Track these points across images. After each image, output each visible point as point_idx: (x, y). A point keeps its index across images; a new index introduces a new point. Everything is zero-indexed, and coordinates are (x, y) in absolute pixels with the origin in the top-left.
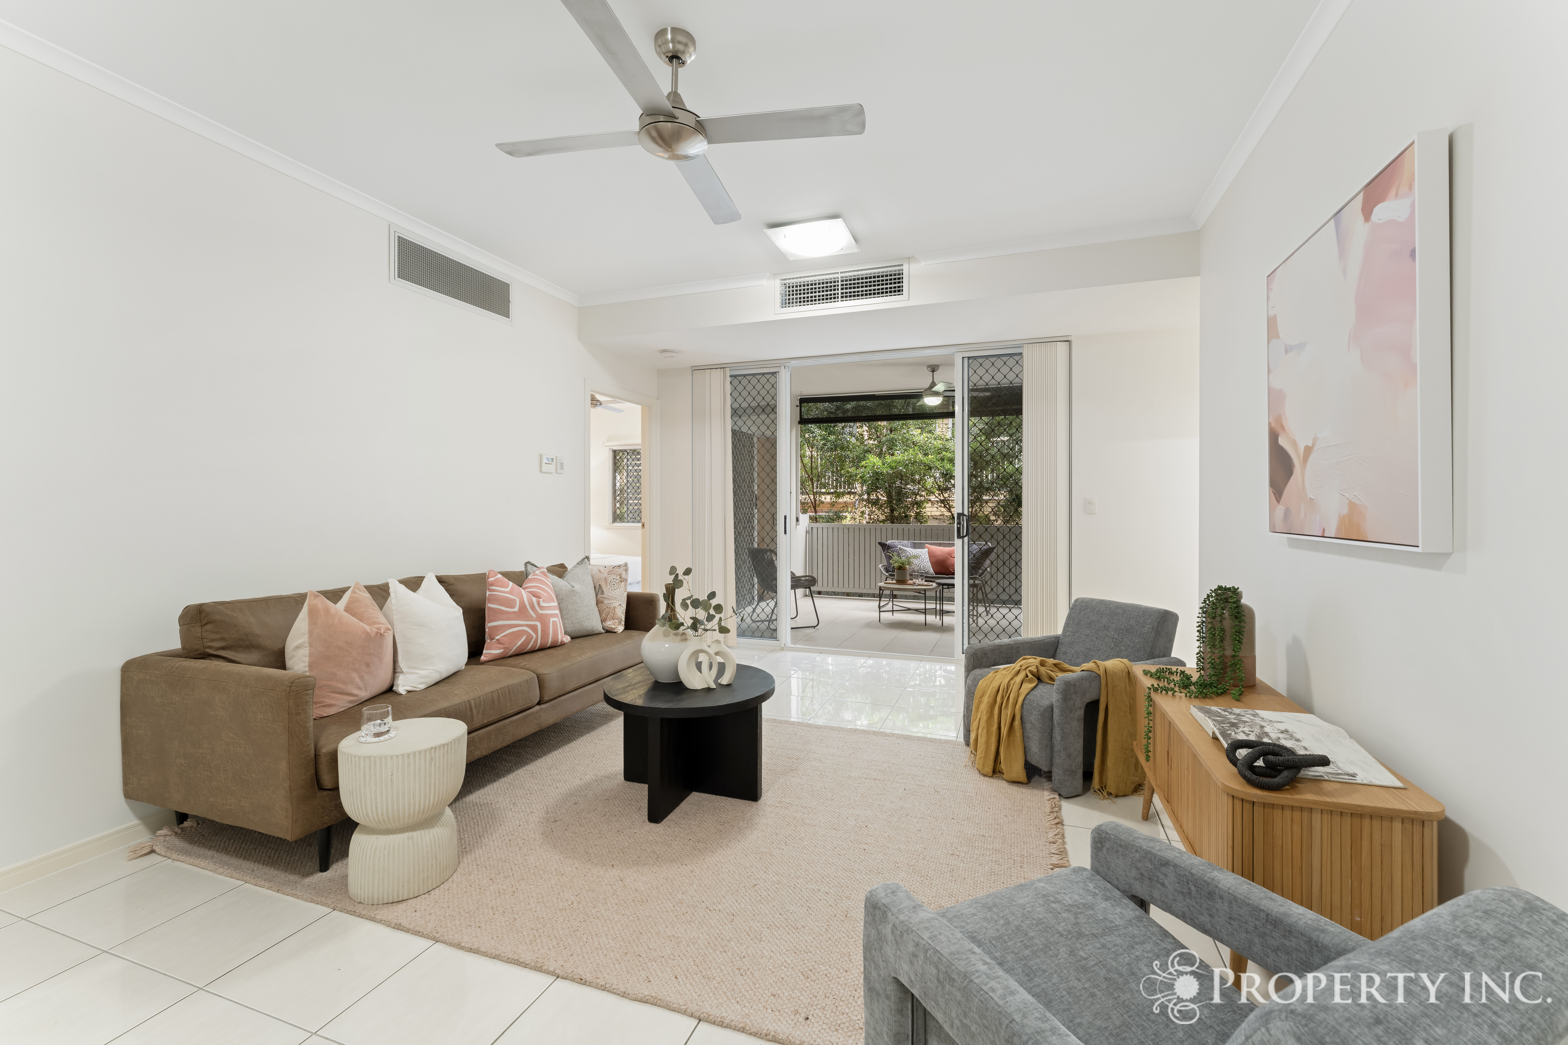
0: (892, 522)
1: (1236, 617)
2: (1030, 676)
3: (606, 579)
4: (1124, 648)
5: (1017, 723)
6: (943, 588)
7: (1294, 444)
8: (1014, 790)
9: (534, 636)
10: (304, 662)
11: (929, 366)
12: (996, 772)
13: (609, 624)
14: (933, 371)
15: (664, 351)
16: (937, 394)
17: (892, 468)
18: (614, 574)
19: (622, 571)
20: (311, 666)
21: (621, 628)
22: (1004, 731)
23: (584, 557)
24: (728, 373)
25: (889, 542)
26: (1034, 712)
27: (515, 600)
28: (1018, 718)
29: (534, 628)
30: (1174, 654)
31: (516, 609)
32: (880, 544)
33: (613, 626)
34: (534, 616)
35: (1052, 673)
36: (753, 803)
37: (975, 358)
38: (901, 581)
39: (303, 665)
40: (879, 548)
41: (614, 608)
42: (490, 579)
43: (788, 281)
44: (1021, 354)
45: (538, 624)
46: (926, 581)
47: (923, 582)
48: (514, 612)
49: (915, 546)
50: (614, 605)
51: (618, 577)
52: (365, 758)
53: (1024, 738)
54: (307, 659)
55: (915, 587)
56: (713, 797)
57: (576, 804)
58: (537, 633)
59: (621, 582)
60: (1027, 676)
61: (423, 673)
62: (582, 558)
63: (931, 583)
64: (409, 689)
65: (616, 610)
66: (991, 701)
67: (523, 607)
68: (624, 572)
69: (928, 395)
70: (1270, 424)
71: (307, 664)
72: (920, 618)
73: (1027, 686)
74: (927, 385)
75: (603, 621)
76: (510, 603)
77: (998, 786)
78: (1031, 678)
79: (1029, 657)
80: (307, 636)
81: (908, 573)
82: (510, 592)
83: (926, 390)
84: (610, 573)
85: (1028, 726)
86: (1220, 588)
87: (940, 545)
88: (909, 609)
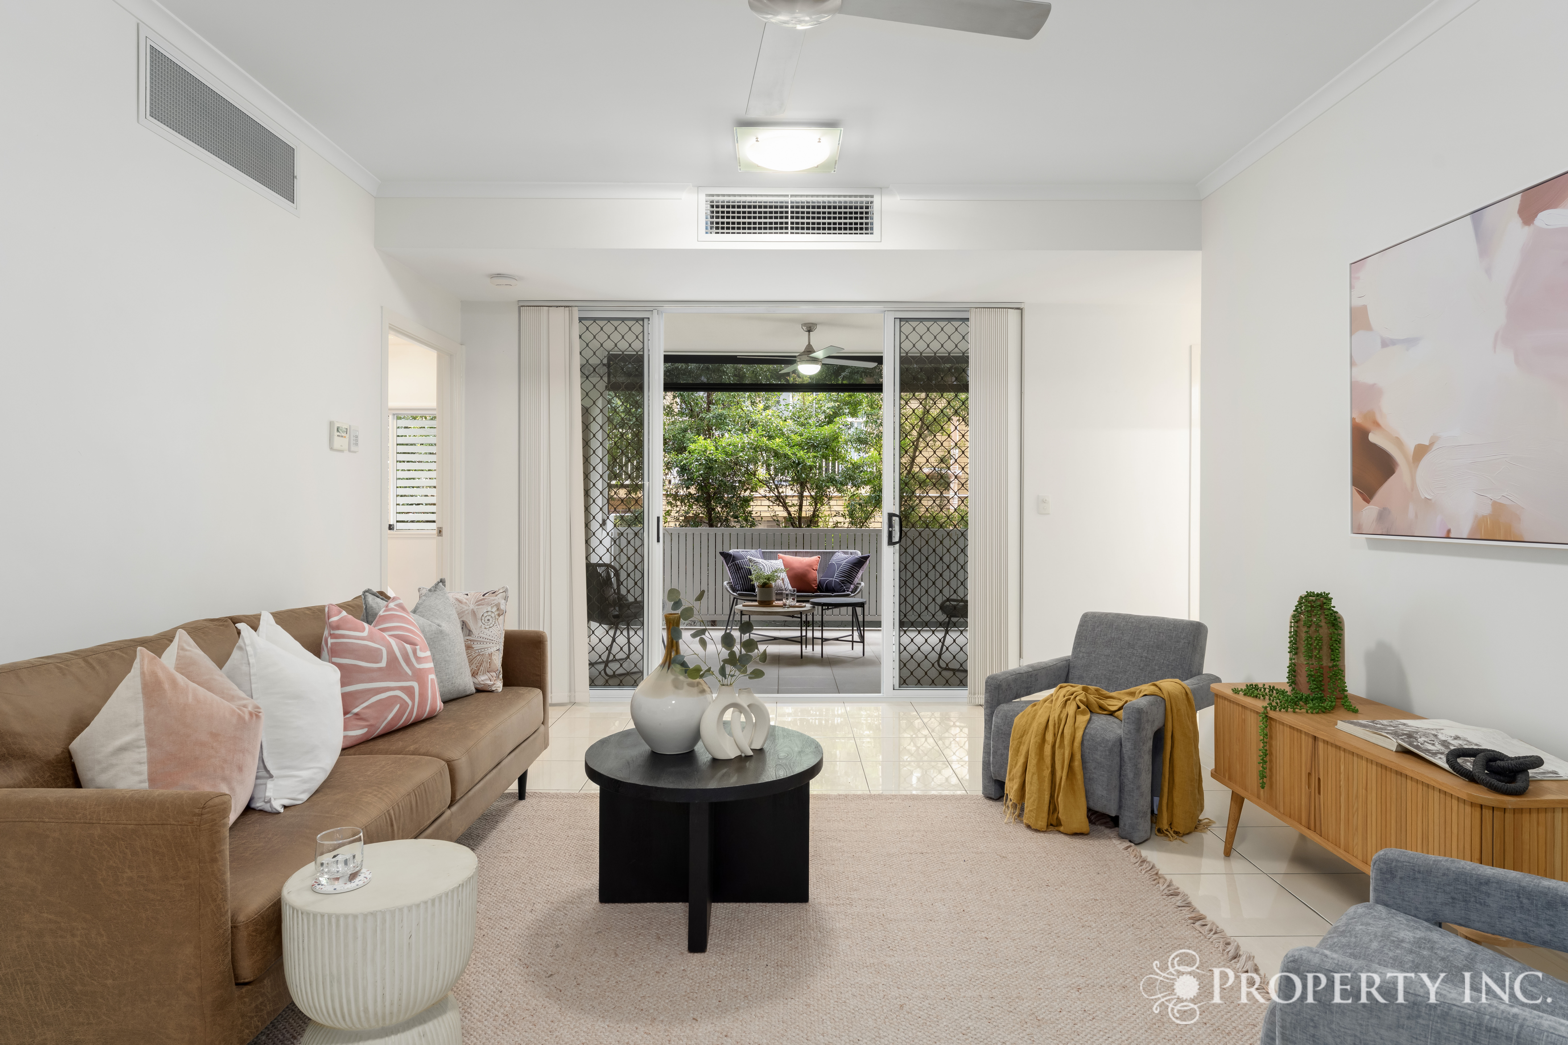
0: (711, 525)
1: (1333, 625)
2: (1082, 706)
3: (474, 613)
4: (1157, 668)
5: (1077, 763)
6: (822, 610)
7: (1398, 442)
8: (1078, 842)
9: (410, 703)
10: (139, 773)
11: (804, 325)
12: (1053, 825)
13: (484, 679)
14: (809, 331)
15: (499, 275)
16: (815, 360)
17: (727, 454)
18: (488, 604)
19: (499, 599)
20: (152, 780)
21: (499, 685)
22: (1061, 773)
23: (439, 580)
24: (576, 315)
25: (731, 551)
26: (1100, 748)
27: (381, 650)
28: (1078, 757)
29: (409, 691)
30: (1206, 670)
31: (383, 664)
32: (722, 554)
33: (489, 682)
34: (410, 673)
35: (1102, 702)
36: (804, 905)
37: (907, 320)
38: (765, 603)
39: (136, 778)
40: (720, 559)
41: (490, 655)
42: (334, 619)
43: (715, 198)
44: (967, 319)
45: (415, 685)
46: (798, 601)
47: (794, 603)
48: (380, 669)
49: (765, 556)
50: (489, 651)
51: (494, 609)
52: (365, 916)
53: (1087, 780)
54: (145, 768)
55: (786, 610)
56: (744, 906)
57: (557, 946)
58: (413, 699)
59: (499, 615)
60: (1079, 707)
61: (305, 774)
62: (435, 582)
63: (804, 604)
64: (287, 802)
65: (493, 657)
66: (1039, 741)
67: (393, 660)
68: (503, 601)
69: (802, 361)
70: (1353, 420)
71: (145, 776)
72: (795, 649)
73: (1083, 719)
74: (802, 348)
75: (474, 674)
76: (372, 655)
77: (1056, 842)
78: (1084, 709)
79: (1065, 684)
80: (142, 727)
81: (774, 592)
82: (370, 638)
83: (801, 354)
84: (479, 602)
85: (1091, 765)
86: (1310, 594)
87: (796, 554)
88: (775, 639)
